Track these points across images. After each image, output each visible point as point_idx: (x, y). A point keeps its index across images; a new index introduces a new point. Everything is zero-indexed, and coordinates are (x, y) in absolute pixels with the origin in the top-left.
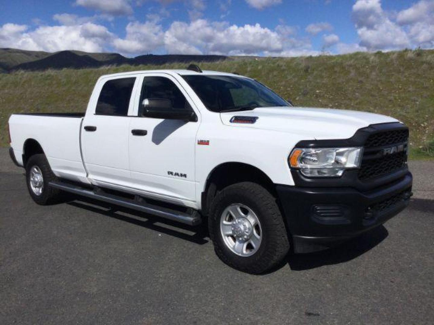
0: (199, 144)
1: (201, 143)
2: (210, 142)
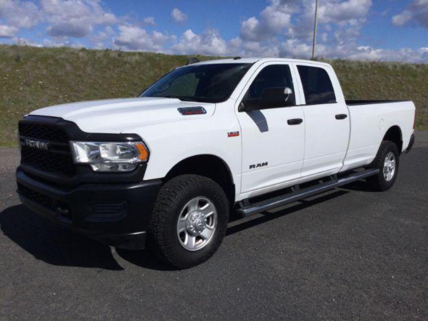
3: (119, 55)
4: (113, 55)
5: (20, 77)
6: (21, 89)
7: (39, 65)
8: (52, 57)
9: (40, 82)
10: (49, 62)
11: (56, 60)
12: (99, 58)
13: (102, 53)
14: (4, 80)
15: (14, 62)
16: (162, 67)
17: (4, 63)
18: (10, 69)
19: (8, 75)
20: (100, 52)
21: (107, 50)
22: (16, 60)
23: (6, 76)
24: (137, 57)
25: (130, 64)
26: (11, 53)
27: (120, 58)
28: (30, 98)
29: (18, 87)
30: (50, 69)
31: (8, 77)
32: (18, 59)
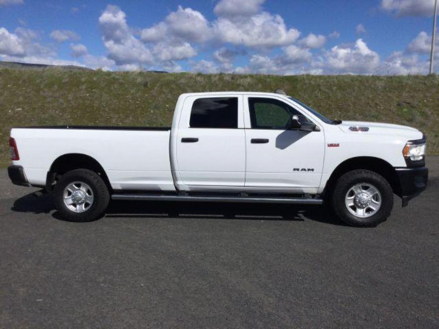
0: (329, 146)
1: (331, 145)
2: (340, 145)
3: (233, 78)
4: (227, 78)
5: (150, 101)
6: (152, 112)
7: (164, 90)
8: (174, 82)
9: (167, 106)
10: (172, 86)
11: (177, 85)
12: (215, 82)
13: (217, 78)
14: (137, 104)
15: (143, 87)
16: (272, 88)
17: (135, 88)
18: (139, 94)
19: (139, 100)
20: (215, 76)
21: (221, 74)
22: (144, 86)
23: (138, 101)
24: (249, 80)
25: (243, 86)
26: (139, 80)
27: (233, 81)
28: (161, 120)
29: (149, 110)
30: (173, 93)
31: (140, 101)
32: (145, 85)
